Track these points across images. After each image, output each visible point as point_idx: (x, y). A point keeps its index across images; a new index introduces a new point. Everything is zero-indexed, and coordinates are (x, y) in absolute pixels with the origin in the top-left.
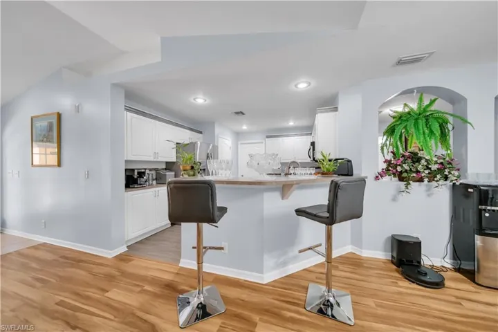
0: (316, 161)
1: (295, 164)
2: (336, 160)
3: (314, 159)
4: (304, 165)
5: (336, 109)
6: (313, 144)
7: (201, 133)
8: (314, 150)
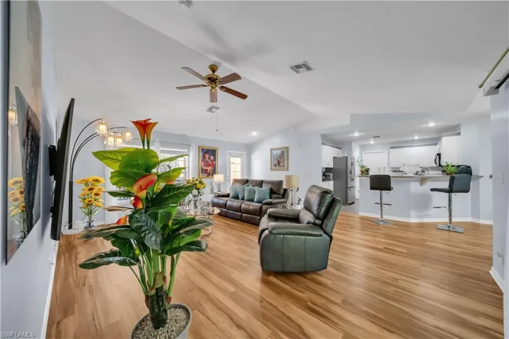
0: (442, 166)
1: (427, 169)
2: (459, 166)
3: (440, 165)
4: (432, 168)
5: (459, 134)
6: (439, 155)
7: (341, 149)
8: (440, 159)
